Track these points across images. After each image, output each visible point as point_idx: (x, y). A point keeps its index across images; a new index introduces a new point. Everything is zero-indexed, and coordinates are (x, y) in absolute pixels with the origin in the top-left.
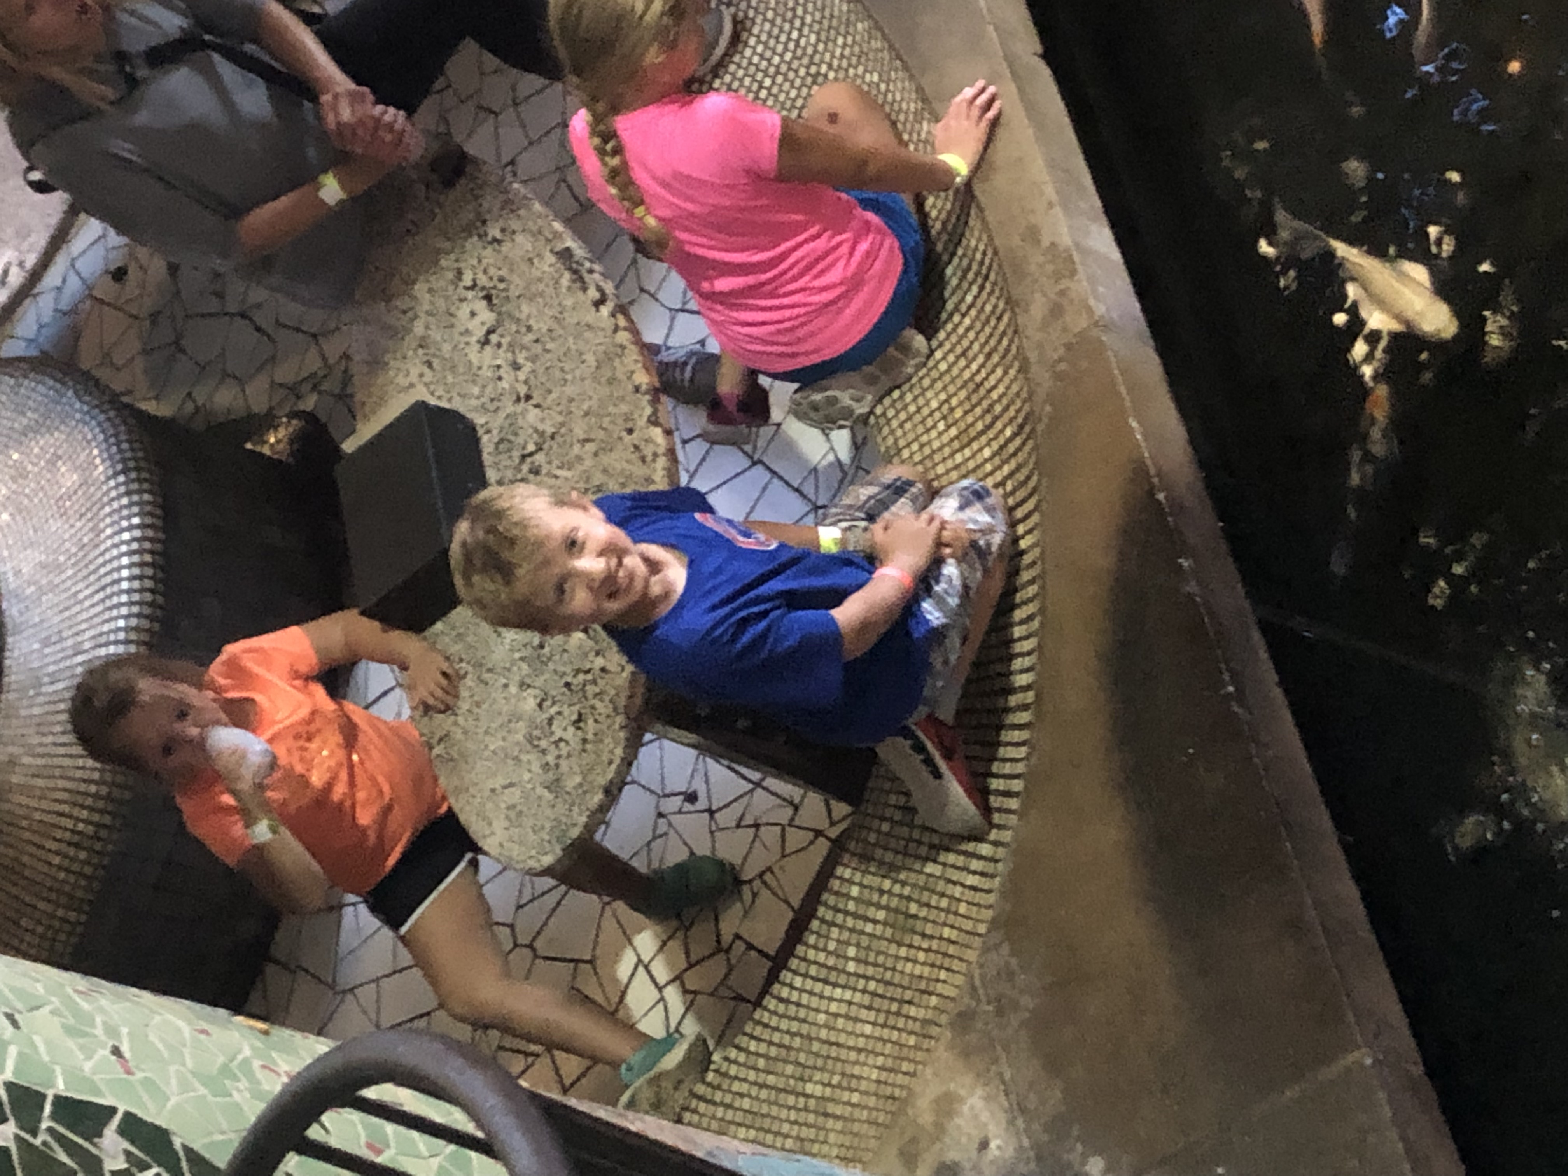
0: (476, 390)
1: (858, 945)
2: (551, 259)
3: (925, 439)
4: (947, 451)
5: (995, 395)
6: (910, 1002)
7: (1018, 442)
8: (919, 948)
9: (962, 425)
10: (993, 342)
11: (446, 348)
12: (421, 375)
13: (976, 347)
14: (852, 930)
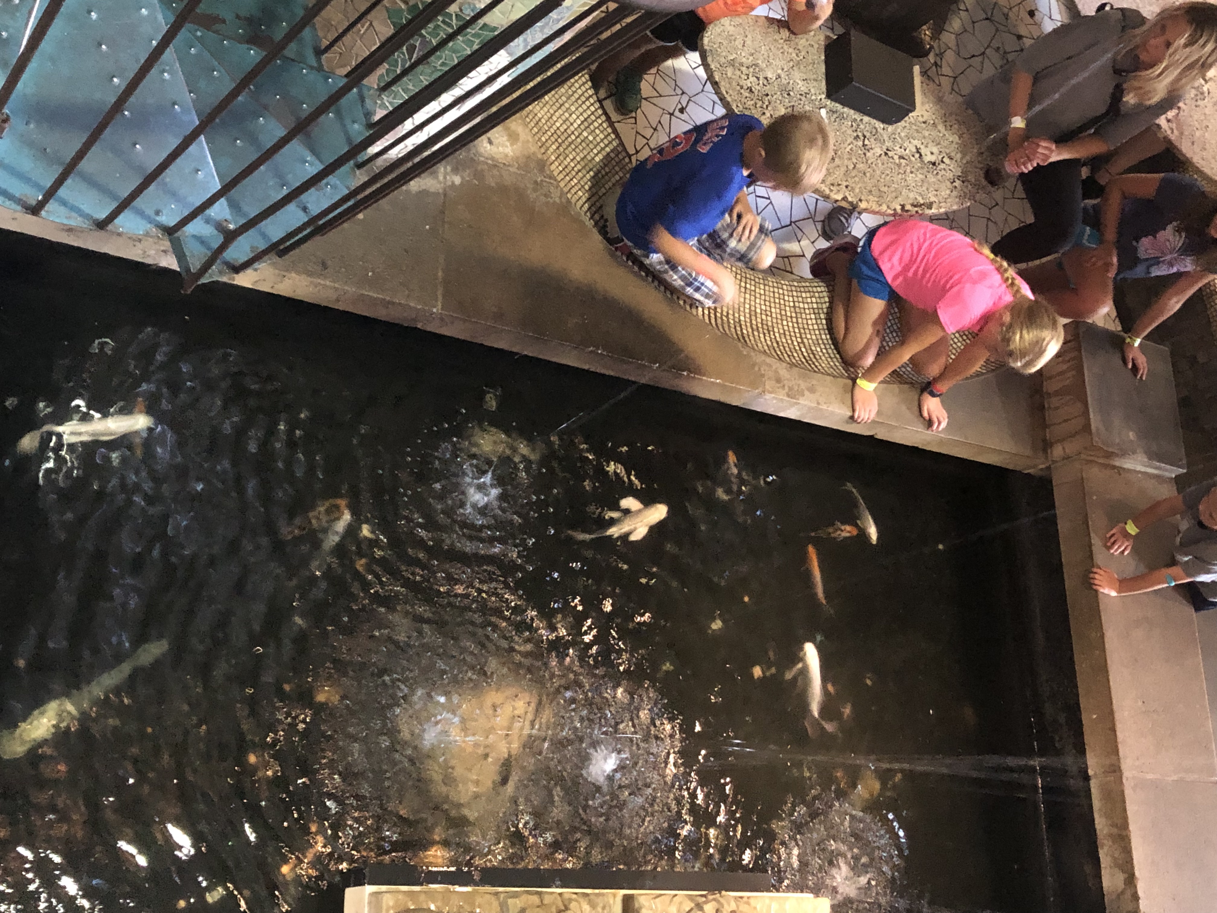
0: (903, 134)
1: (591, 142)
2: (933, 199)
3: (763, 297)
4: (753, 303)
5: (762, 335)
6: (558, 148)
7: (739, 333)
8: (576, 166)
9: (759, 316)
10: (782, 348)
11: (926, 133)
12: (922, 116)
13: (784, 340)
14: (598, 144)
